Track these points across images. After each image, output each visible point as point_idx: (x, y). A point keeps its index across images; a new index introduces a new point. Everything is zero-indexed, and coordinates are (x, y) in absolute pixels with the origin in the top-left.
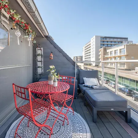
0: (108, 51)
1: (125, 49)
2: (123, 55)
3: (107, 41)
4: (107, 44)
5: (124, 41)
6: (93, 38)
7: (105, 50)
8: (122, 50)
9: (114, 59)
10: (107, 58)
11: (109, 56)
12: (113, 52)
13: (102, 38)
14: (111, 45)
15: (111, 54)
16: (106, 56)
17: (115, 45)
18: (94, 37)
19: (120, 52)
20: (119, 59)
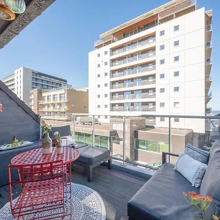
0: (44, 95)
1: (66, 95)
2: (64, 102)
3: (42, 80)
4: (42, 85)
5: (63, 84)
6: (19, 70)
7: (40, 93)
8: (62, 95)
9: (52, 107)
10: (43, 106)
11: (46, 102)
12: (52, 97)
13: (35, 74)
14: (48, 86)
15: (48, 99)
16: (41, 103)
17: (53, 87)
18: (22, 69)
19: (60, 97)
20: (58, 107)
